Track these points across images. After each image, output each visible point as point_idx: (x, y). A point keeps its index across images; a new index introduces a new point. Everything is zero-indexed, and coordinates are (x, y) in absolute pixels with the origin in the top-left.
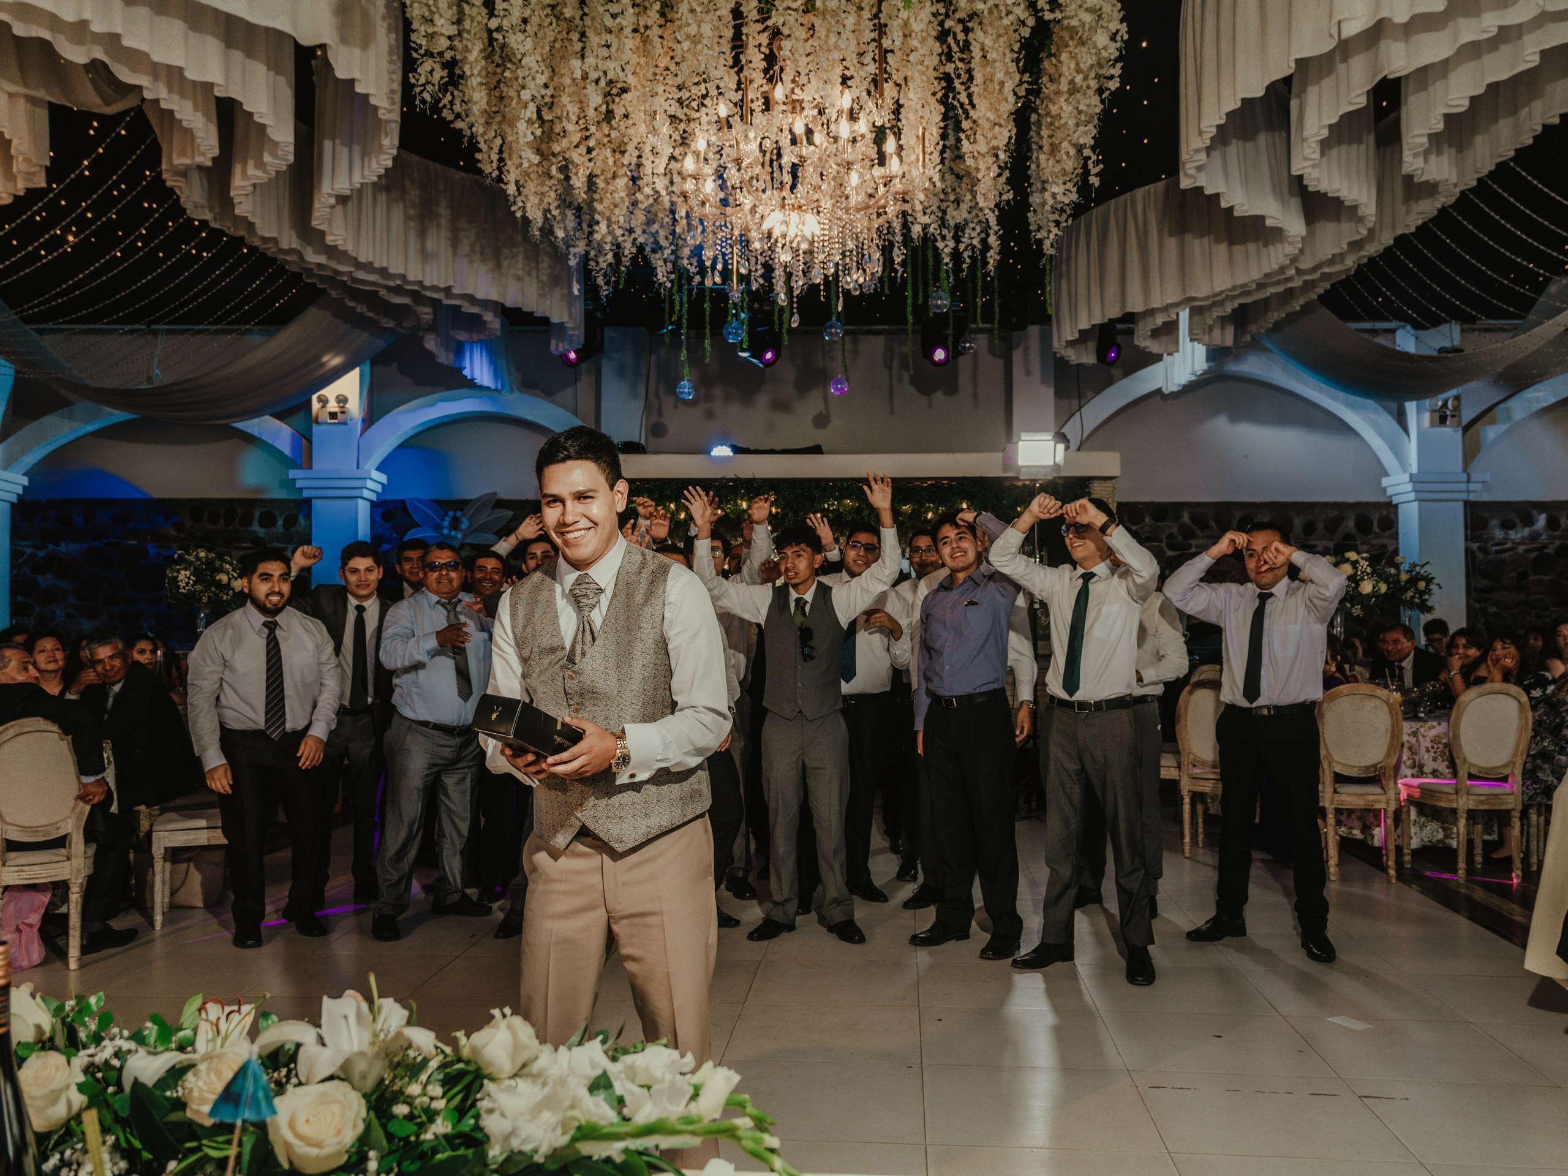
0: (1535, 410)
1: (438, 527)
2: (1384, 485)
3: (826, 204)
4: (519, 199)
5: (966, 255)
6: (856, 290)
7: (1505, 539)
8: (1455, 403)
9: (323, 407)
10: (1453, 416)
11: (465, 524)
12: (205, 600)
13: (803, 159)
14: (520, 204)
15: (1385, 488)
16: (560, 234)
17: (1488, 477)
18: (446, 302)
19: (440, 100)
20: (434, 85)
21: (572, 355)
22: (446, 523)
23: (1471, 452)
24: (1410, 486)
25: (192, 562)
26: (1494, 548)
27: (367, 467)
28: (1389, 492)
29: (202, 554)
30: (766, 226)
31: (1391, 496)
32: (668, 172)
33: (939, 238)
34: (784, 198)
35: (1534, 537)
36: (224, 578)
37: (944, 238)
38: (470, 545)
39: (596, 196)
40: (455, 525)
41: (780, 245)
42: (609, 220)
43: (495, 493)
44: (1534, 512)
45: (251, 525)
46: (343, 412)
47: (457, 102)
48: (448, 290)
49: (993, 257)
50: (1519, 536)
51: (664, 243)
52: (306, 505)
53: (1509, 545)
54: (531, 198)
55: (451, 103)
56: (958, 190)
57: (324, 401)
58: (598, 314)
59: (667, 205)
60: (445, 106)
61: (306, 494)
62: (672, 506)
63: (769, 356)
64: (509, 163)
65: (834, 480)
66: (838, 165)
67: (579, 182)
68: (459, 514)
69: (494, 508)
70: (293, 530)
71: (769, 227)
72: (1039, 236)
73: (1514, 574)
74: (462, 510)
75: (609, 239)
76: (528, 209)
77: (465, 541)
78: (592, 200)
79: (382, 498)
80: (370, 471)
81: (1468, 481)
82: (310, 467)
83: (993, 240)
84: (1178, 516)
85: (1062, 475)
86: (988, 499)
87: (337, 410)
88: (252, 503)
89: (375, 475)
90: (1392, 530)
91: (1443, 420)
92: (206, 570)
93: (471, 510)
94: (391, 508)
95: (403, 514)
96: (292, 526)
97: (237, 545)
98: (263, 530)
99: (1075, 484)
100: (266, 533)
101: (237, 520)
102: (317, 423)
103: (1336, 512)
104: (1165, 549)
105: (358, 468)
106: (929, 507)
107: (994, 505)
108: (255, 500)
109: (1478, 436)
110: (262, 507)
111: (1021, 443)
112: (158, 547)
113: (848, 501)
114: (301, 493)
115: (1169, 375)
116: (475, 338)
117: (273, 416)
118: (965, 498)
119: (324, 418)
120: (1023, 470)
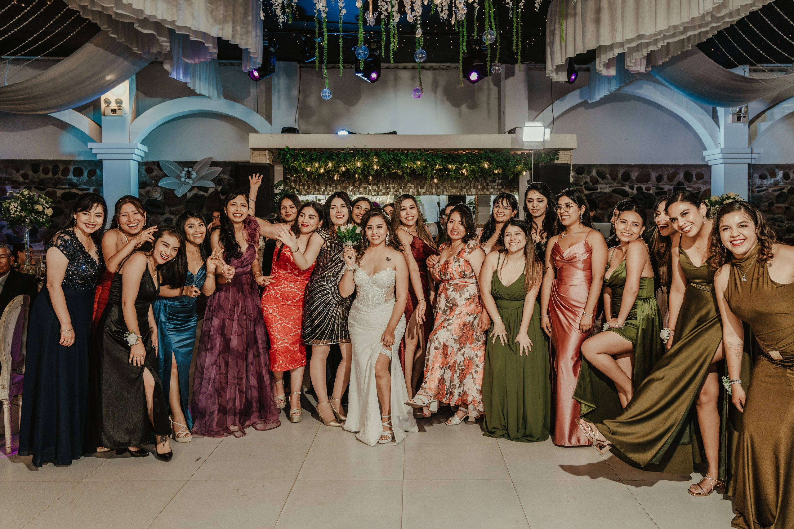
0: (786, 114)
1: (178, 177)
2: (704, 155)
7: (761, 184)
8: (746, 110)
9: (108, 106)
10: (744, 117)
11: (194, 175)
12: (28, 221)
15: (705, 157)
17: (762, 150)
21: (256, 74)
22: (183, 175)
23: (752, 137)
24: (720, 156)
25: (19, 198)
26: (757, 189)
27: (135, 142)
28: (706, 160)
29: (26, 193)
31: (708, 161)
35: (776, 184)
36: (39, 208)
38: (197, 187)
40: (188, 175)
43: (212, 157)
44: (777, 170)
45: (68, 175)
46: (120, 109)
50: (768, 183)
52: (99, 164)
53: (765, 188)
57: (108, 102)
58: (272, 49)
61: (99, 157)
62: (317, 165)
63: (374, 75)
68: (190, 169)
69: (210, 166)
70: (93, 178)
73: (767, 203)
74: (192, 167)
77: (195, 185)
79: (146, 160)
80: (137, 144)
81: (752, 153)
82: (101, 141)
84: (589, 172)
85: (546, 147)
86: (501, 161)
87: (116, 108)
88: (67, 163)
89: (140, 146)
90: (703, 180)
91: (739, 119)
92: (29, 202)
93: (197, 167)
94: (150, 166)
95: (158, 169)
96: (93, 176)
97: (60, 186)
98: (76, 178)
99: (550, 152)
100: (77, 180)
101: (60, 172)
102: (105, 115)
103: (673, 170)
104: (584, 190)
105: (130, 142)
106: (465, 166)
107: (504, 165)
108: (71, 161)
109: (756, 127)
110: (74, 165)
111: (525, 128)
112: (12, 188)
113: (419, 163)
114: (96, 157)
115: (591, 93)
116: (197, 61)
117: (74, 109)
118: (487, 160)
119: (108, 112)
120: (526, 144)
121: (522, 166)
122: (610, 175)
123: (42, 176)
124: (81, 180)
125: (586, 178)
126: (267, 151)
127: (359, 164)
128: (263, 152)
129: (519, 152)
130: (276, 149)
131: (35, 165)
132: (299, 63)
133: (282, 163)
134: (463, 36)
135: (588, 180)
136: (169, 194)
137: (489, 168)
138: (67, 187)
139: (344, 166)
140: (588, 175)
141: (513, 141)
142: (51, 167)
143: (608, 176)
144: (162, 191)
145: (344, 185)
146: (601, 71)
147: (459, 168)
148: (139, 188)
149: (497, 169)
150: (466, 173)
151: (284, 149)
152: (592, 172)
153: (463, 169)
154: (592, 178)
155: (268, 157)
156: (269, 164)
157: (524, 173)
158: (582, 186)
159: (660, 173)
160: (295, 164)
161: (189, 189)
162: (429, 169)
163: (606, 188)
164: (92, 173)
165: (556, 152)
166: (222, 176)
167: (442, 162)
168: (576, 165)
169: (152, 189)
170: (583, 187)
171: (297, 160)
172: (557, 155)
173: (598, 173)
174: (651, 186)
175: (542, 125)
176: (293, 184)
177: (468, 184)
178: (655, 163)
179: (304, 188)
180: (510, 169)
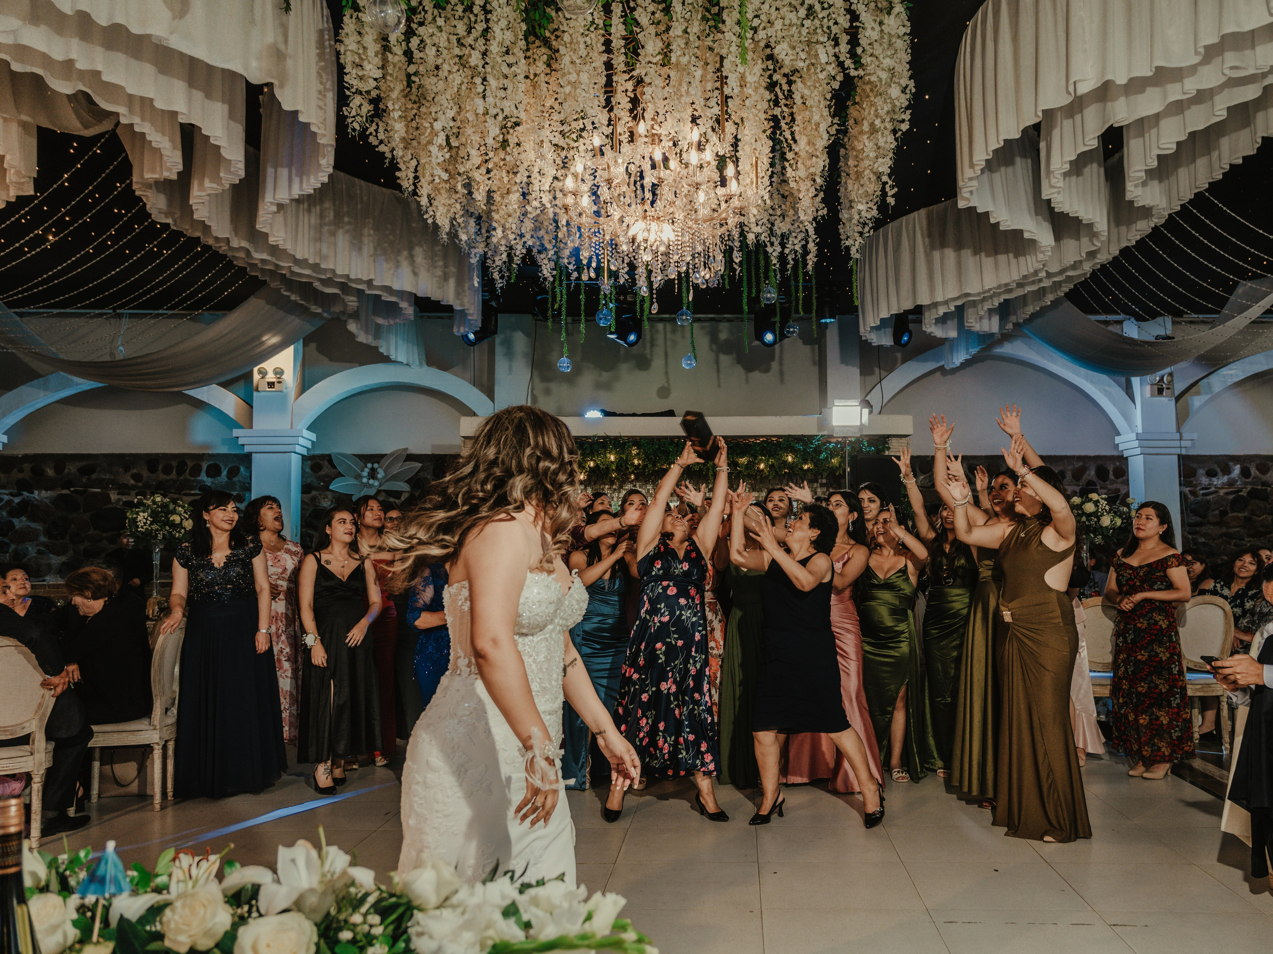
0: (1231, 383)
1: (359, 477)
2: (1116, 442)
3: (680, 215)
4: (430, 209)
5: (790, 258)
6: (703, 283)
7: (1209, 484)
8: (1170, 378)
9: (263, 377)
10: (1168, 389)
11: (381, 474)
12: (160, 536)
13: (661, 181)
14: (432, 213)
15: (1117, 445)
16: (464, 237)
17: (1195, 436)
18: (368, 292)
19: (367, 128)
20: (362, 117)
21: (471, 336)
22: (365, 473)
23: (1181, 417)
25: (148, 506)
26: (1201, 492)
27: (299, 427)
28: (1121, 447)
29: (158, 499)
30: (631, 233)
31: (1122, 451)
32: (552, 190)
33: (768, 244)
34: (646, 211)
35: (1231, 483)
36: (177, 519)
37: (772, 244)
38: (385, 491)
39: (493, 208)
40: (373, 474)
41: (642, 248)
42: (504, 227)
43: (407, 449)
44: (1232, 463)
45: (199, 476)
46: (279, 382)
47: (381, 130)
48: (369, 283)
49: (811, 259)
50: (1219, 482)
51: (548, 246)
52: (247, 459)
53: (1212, 489)
54: (441, 208)
55: (376, 131)
56: (783, 207)
57: (263, 373)
58: (493, 303)
59: (551, 215)
60: (371, 134)
61: (247, 449)
63: (632, 338)
64: (423, 180)
66: (689, 185)
67: (480, 196)
68: (376, 466)
69: (405, 461)
70: (235, 479)
71: (634, 233)
72: (847, 243)
73: (1216, 512)
74: (378, 463)
75: (503, 242)
76: (438, 217)
77: (381, 488)
78: (489, 212)
79: (311, 452)
80: (302, 430)
81: (1181, 440)
82: (251, 427)
83: (811, 246)
85: (865, 433)
86: (808, 452)
87: (274, 380)
88: (200, 457)
89: (307, 434)
91: (1160, 391)
92: (161, 512)
93: (385, 463)
94: (318, 461)
95: (330, 466)
96: (236, 476)
97: (188, 492)
98: (210, 480)
99: (875, 440)
100: (213, 482)
101: (188, 471)
102: (257, 390)
103: (1079, 464)
105: (292, 428)
106: (762, 460)
107: (814, 457)
108: (204, 455)
109: (1188, 404)
110: (209, 460)
111: (834, 408)
112: (118, 494)
114: (243, 449)
115: (941, 357)
116: (392, 322)
117: (219, 384)
118: (790, 452)
119: (263, 386)
120: (836, 429)
123: (163, 477)
124: (218, 482)
127: (612, 458)
129: (835, 442)
131: (153, 461)
132: (533, 316)
137: (795, 463)
138: (197, 492)
139: (592, 460)
141: (821, 425)
142: (175, 463)
144: (333, 497)
146: (936, 333)
147: (754, 462)
148: (303, 493)
149: (806, 463)
150: (766, 470)
153: (759, 464)
164: (233, 472)
165: (883, 440)
166: (420, 475)
169: (320, 494)
172: (887, 443)
175: (856, 404)
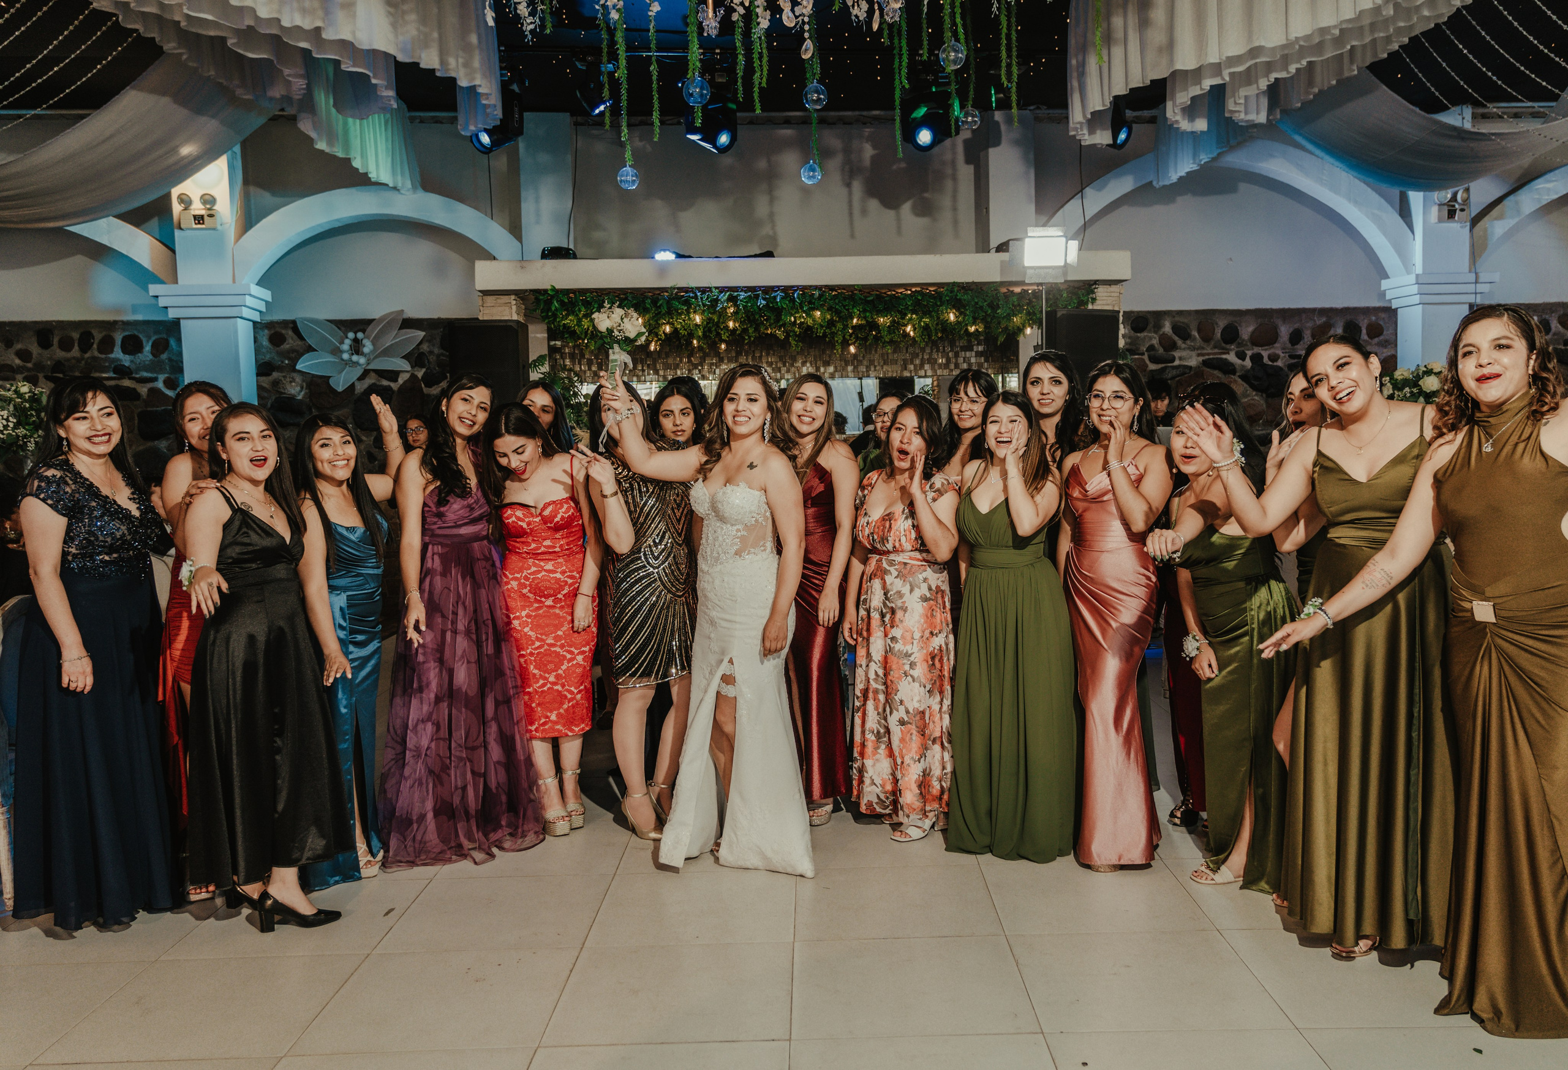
0: (1545, 202)
1: (336, 352)
2: (1383, 288)
8: (1465, 195)
9: (186, 209)
10: (1462, 210)
11: (368, 347)
12: (30, 446)
15: (1384, 292)
17: (1496, 276)
21: (485, 139)
22: (346, 347)
23: (1477, 250)
25: (10, 400)
27: (245, 281)
28: (1388, 297)
29: (25, 389)
31: (1390, 301)
38: (375, 371)
40: (356, 347)
43: (402, 311)
45: (112, 352)
46: (211, 216)
52: (174, 327)
57: (186, 201)
58: (516, 88)
61: (172, 314)
63: (724, 139)
65: (804, 288)
68: (360, 335)
69: (400, 328)
70: (164, 356)
74: (364, 331)
77: (370, 367)
79: (268, 318)
80: (248, 285)
81: (1476, 282)
82: (175, 281)
84: (1158, 327)
85: (1069, 278)
86: (981, 307)
87: (203, 212)
88: (110, 326)
89: (256, 290)
90: (1381, 338)
91: (1451, 214)
92: (31, 408)
93: (373, 330)
94: (278, 329)
95: (295, 337)
96: (163, 353)
98: (127, 357)
99: (1079, 288)
100: (132, 361)
101: (95, 346)
102: (181, 229)
103: (1324, 319)
104: (1148, 362)
105: (234, 281)
106: (911, 319)
107: (987, 315)
108: (115, 322)
109: (1485, 230)
110: (124, 330)
111: (1027, 240)
113: (818, 313)
114: (167, 314)
115: (1160, 166)
117: (118, 217)
118: (954, 307)
119: (188, 222)
120: (1029, 272)
121: (1024, 317)
122: (1199, 333)
123: (60, 354)
124: (138, 361)
125: (1151, 338)
126: (513, 297)
127: (698, 319)
128: (504, 299)
129: (1018, 290)
130: (531, 290)
131: (44, 332)
132: (572, 115)
133: (544, 319)
134: (901, 56)
135: (1155, 342)
136: (318, 385)
137: (958, 323)
138: (112, 375)
139: (668, 323)
140: (1156, 332)
141: (1004, 267)
142: (76, 335)
143: (1195, 334)
144: (303, 381)
145: (670, 361)
146: (1177, 122)
147: (898, 323)
148: (258, 375)
149: (974, 323)
150: (912, 334)
151: (546, 291)
152: (1163, 326)
153: (906, 325)
154: (1163, 338)
155: (514, 308)
156: (518, 322)
157: (1028, 331)
158: (1143, 354)
159: (1297, 326)
160: (571, 321)
161: (358, 375)
162: (839, 326)
163: (1191, 357)
164: (160, 347)
165: (1089, 287)
166: (425, 347)
167: (865, 311)
168: (1132, 312)
169: (285, 377)
170: (1146, 357)
171: (573, 312)
172: (1093, 292)
173: (1175, 328)
174: (1279, 352)
175: (1061, 234)
176: (568, 362)
177: (918, 355)
178: (1286, 307)
179: (590, 369)
180: (999, 323)
